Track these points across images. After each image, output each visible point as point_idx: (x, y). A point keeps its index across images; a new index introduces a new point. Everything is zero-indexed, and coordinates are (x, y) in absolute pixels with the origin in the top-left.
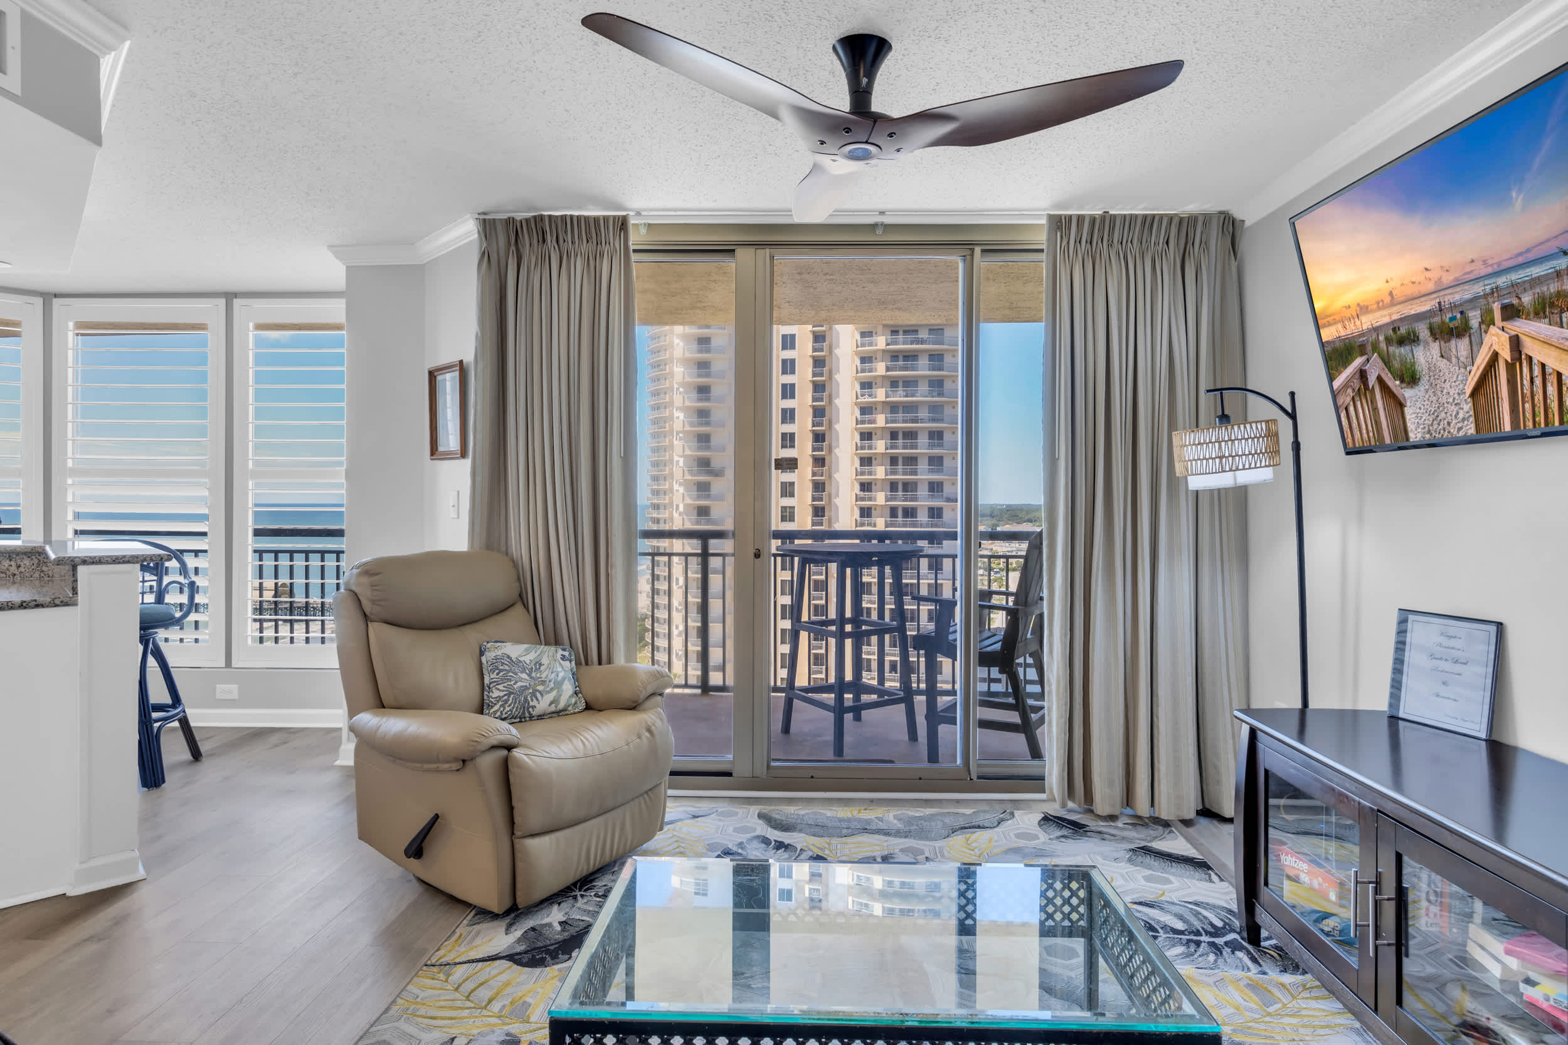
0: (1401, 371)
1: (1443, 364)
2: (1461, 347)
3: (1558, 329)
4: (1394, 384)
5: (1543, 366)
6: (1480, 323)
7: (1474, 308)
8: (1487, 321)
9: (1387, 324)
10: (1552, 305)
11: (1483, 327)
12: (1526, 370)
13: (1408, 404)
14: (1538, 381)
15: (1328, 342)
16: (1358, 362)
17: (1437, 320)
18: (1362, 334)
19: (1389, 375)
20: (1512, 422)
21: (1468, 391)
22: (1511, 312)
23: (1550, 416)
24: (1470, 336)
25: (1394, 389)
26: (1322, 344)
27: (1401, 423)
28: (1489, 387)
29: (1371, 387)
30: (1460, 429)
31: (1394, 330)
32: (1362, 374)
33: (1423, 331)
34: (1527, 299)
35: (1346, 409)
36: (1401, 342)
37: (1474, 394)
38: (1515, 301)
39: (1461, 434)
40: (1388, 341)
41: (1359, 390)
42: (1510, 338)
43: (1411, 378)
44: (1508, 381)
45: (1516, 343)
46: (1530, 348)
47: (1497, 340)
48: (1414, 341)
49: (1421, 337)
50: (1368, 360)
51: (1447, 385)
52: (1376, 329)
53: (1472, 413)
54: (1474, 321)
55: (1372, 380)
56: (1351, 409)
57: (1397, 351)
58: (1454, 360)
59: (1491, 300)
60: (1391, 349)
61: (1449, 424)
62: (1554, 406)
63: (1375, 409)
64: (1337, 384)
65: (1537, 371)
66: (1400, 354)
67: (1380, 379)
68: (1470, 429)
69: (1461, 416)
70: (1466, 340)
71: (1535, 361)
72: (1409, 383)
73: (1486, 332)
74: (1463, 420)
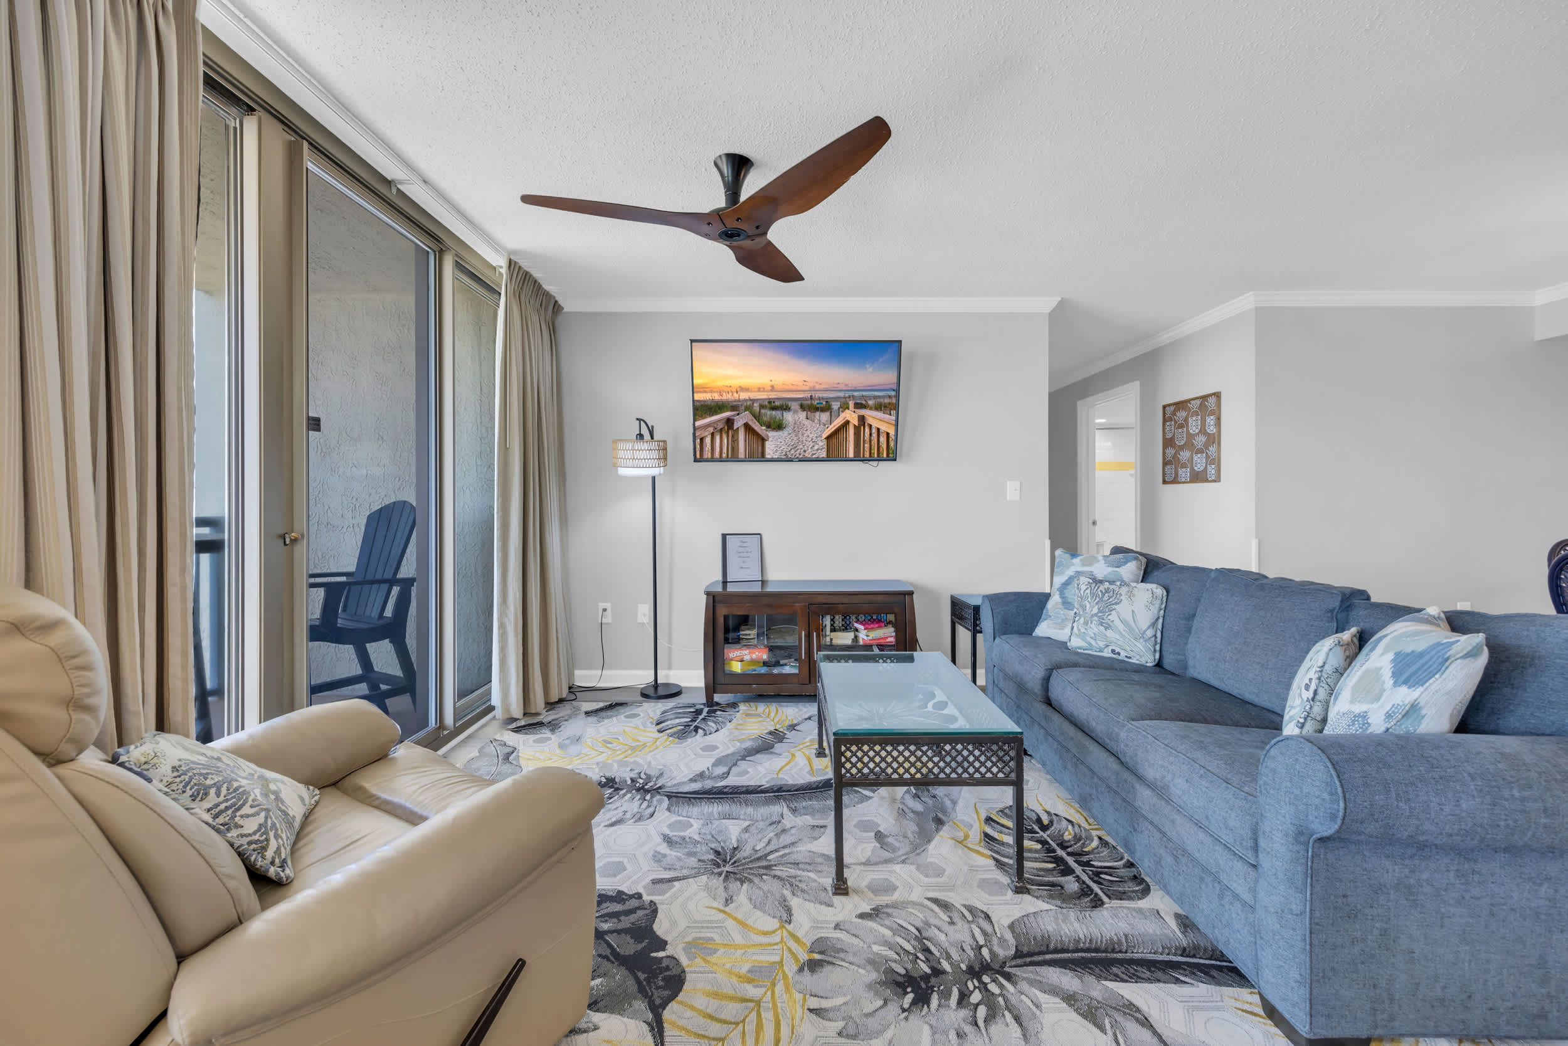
0: (770, 422)
1: (807, 423)
2: (825, 416)
3: (888, 416)
4: (761, 429)
5: (878, 430)
6: (839, 408)
7: (837, 401)
8: (844, 407)
9: (766, 399)
10: (885, 407)
11: (841, 410)
12: (867, 430)
13: (770, 439)
14: (875, 435)
15: (698, 401)
16: (727, 414)
17: (809, 402)
18: (739, 401)
19: (757, 423)
20: (855, 452)
21: (825, 435)
22: (859, 406)
23: (881, 450)
24: (831, 412)
25: (760, 432)
26: (693, 401)
27: (760, 448)
28: (841, 435)
29: (735, 428)
30: (813, 454)
31: (770, 402)
32: (729, 422)
33: (795, 406)
34: (871, 403)
35: (702, 440)
36: (774, 408)
37: (828, 438)
38: (864, 402)
39: (814, 456)
40: (762, 407)
41: (721, 429)
42: (859, 416)
43: (779, 427)
44: (855, 434)
45: (862, 419)
46: (870, 420)
47: (851, 416)
48: (785, 409)
49: (792, 408)
50: (738, 414)
51: (808, 432)
52: (753, 401)
53: (825, 446)
54: (835, 406)
55: (739, 423)
56: (708, 440)
57: (769, 413)
58: (816, 421)
59: (848, 399)
60: (763, 411)
61: (805, 451)
62: (884, 446)
63: (735, 440)
64: (698, 423)
65: (874, 431)
66: (771, 414)
67: (747, 426)
68: (824, 454)
69: (816, 447)
70: (828, 414)
71: (873, 426)
72: (774, 429)
73: (843, 412)
74: (818, 450)
